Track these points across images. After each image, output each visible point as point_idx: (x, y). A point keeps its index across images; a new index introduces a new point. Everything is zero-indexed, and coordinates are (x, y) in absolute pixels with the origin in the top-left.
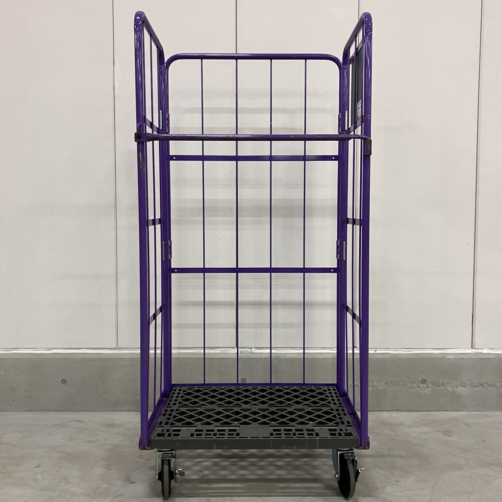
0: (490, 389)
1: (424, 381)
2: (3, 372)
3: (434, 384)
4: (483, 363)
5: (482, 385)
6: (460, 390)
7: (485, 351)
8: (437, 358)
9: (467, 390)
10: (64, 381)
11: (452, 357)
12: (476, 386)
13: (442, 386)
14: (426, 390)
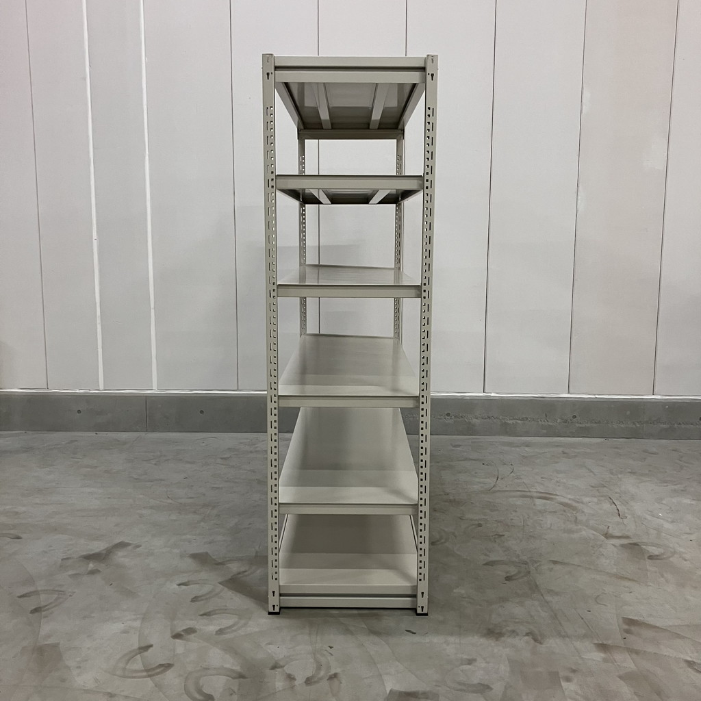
0: (495, 420)
1: (448, 414)
2: (160, 406)
3: (456, 417)
4: (489, 403)
5: (489, 417)
6: (474, 420)
7: (493, 395)
8: (459, 399)
9: (479, 421)
10: (202, 412)
11: (468, 398)
12: (485, 419)
13: (461, 419)
14: (450, 421)
